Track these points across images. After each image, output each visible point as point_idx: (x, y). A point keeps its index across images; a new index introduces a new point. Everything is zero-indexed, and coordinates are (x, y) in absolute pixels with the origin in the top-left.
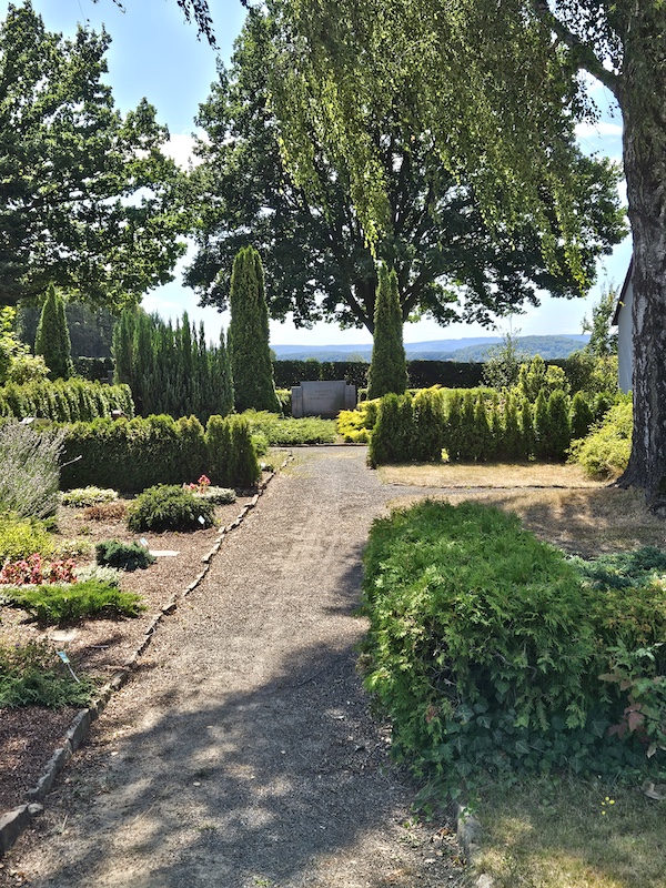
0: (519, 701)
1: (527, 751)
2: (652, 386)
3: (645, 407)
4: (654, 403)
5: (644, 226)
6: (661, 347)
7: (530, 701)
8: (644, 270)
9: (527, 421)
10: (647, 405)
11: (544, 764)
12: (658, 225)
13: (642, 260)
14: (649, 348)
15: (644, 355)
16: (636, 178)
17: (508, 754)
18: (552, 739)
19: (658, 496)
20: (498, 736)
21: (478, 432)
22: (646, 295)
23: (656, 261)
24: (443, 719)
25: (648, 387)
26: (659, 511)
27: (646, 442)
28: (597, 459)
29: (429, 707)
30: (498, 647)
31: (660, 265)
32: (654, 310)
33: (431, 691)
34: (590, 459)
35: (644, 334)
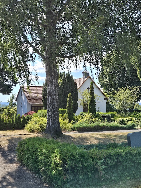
0: (79, 173)
1: (81, 183)
2: (52, 113)
3: (50, 118)
4: (52, 117)
5: (50, 83)
6: (53, 106)
7: (80, 173)
8: (50, 91)
9: (13, 121)
10: (51, 117)
11: (85, 185)
12: (53, 83)
13: (50, 89)
14: (51, 106)
15: (50, 107)
16: (48, 74)
17: (78, 184)
18: (85, 180)
19: (54, 135)
20: (76, 181)
21: (2, 123)
22: (50, 96)
23: (52, 90)
24: (67, 178)
25: (51, 114)
26: (54, 138)
27: (51, 125)
28: (32, 128)
29: (64, 177)
30: (76, 163)
31: (53, 91)
32: (52, 99)
33: (64, 173)
34: (30, 128)
35: (50, 103)
